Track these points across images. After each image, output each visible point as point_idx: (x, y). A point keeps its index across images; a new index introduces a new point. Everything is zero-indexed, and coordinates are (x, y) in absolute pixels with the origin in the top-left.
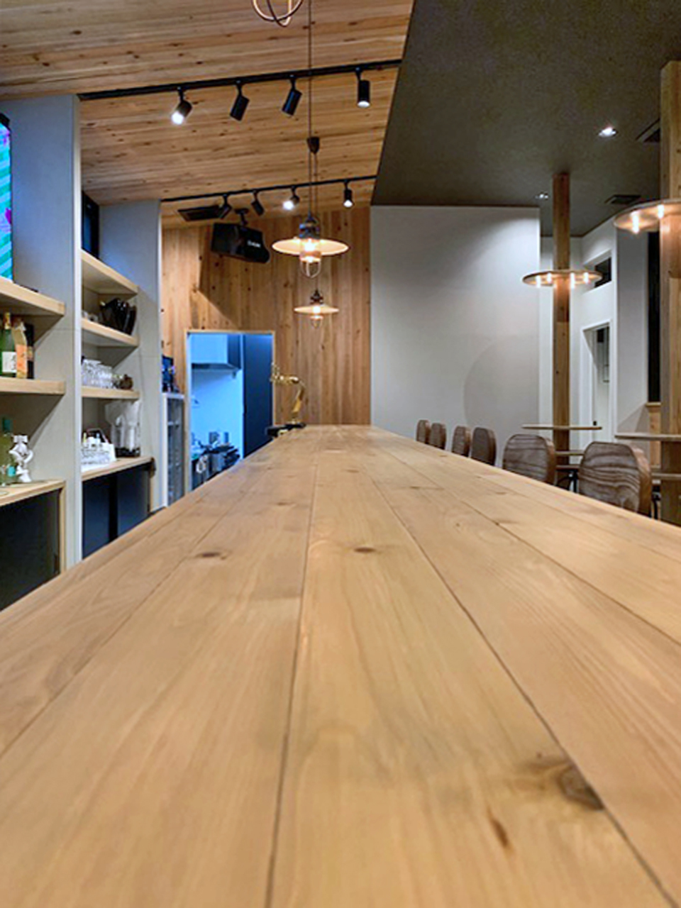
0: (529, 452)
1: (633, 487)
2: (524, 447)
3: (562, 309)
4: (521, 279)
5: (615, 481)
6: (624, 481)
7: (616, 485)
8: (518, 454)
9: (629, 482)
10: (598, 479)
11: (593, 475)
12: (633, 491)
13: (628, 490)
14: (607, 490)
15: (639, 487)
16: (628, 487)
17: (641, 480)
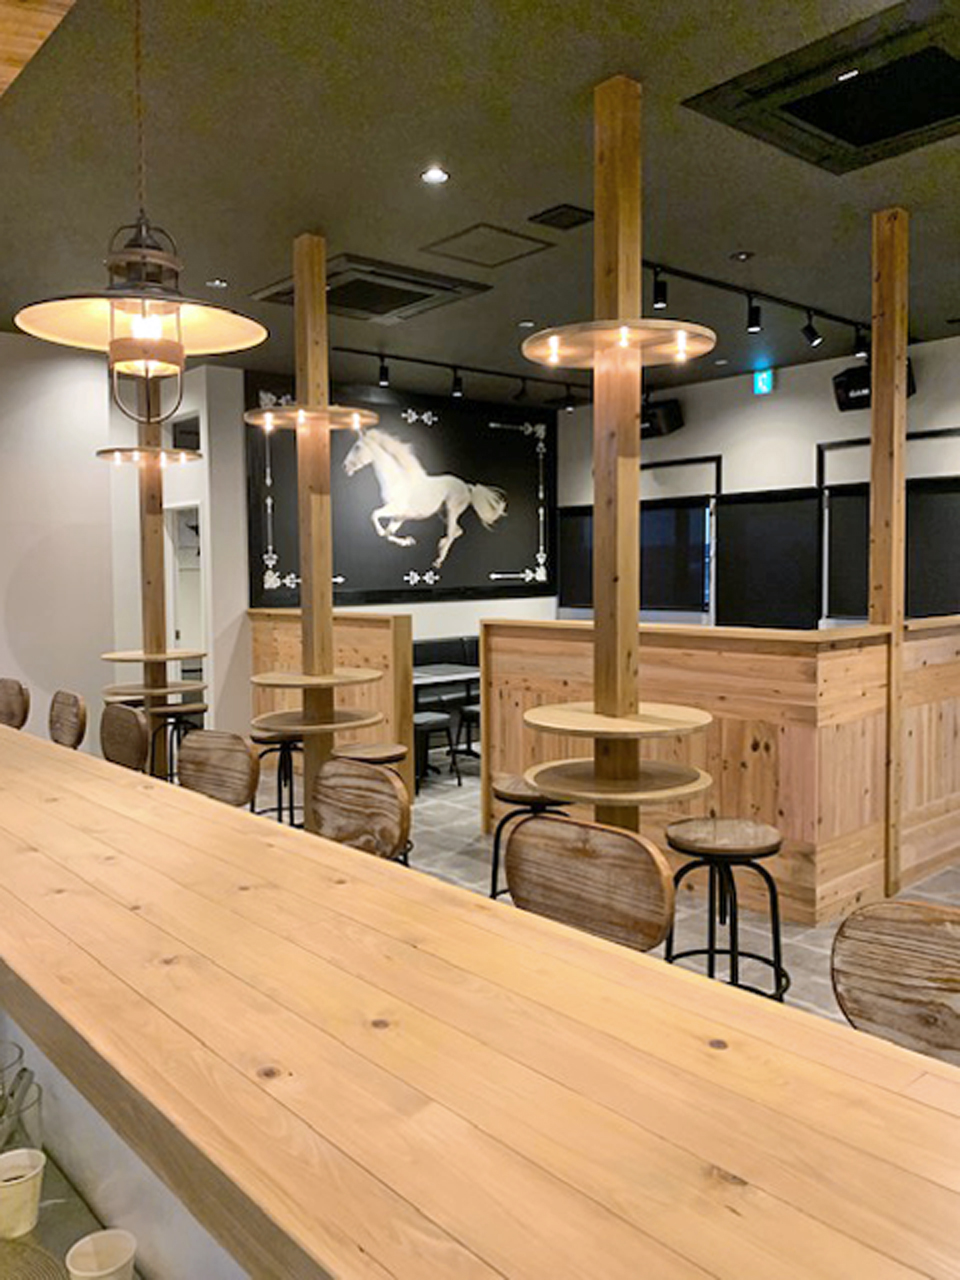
0: (222, 754)
1: (391, 815)
2: (211, 746)
3: (153, 497)
4: (94, 453)
5: (367, 807)
6: (379, 808)
7: (368, 811)
8: (203, 755)
9: (384, 809)
10: (340, 801)
11: (335, 797)
12: (392, 820)
13: (385, 819)
14: (353, 815)
15: (399, 816)
16: (385, 816)
17: (401, 809)
